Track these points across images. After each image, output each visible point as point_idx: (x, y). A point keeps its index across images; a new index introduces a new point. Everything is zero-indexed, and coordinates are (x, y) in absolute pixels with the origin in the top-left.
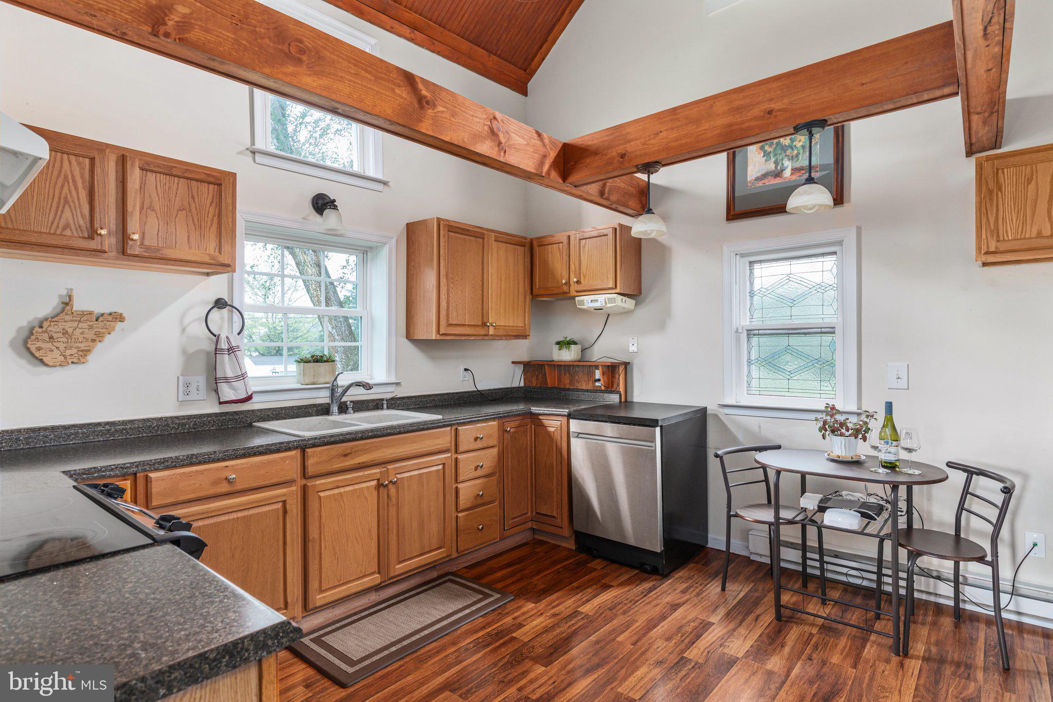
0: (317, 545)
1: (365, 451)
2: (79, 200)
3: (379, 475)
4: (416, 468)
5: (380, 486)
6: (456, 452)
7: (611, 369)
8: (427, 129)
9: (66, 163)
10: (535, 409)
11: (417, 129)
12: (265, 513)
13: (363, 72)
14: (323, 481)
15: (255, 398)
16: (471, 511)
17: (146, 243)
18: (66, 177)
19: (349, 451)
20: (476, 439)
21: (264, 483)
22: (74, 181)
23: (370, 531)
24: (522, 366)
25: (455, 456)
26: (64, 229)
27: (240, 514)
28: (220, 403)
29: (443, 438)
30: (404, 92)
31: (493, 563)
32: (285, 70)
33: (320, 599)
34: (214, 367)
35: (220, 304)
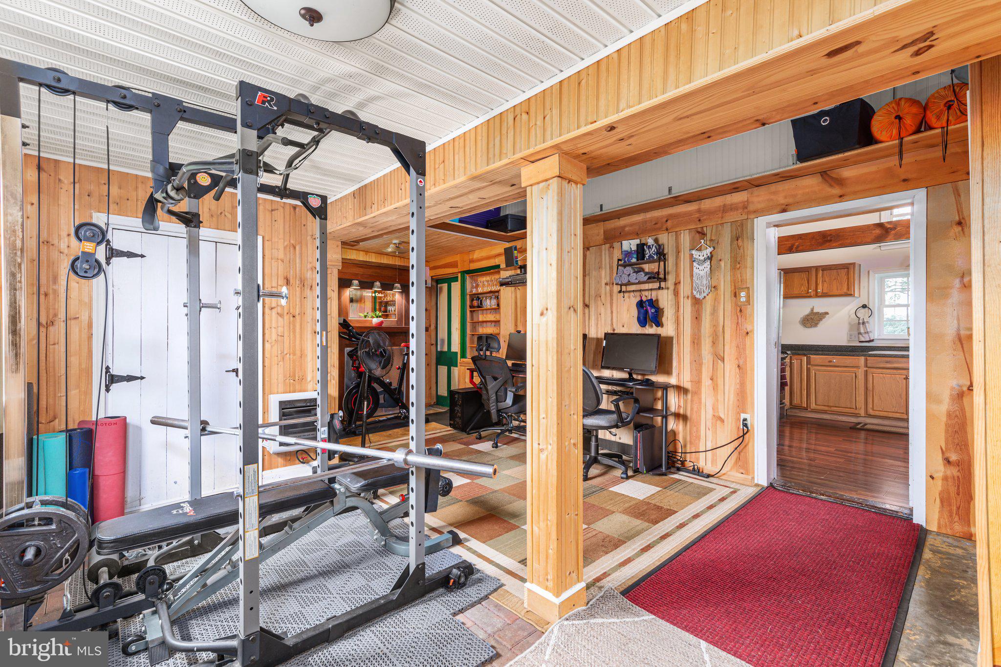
0: (871, 392)
2: (806, 284)
9: (802, 275)
12: (848, 375)
14: (875, 370)
15: (875, 341)
17: (824, 291)
18: (802, 278)
19: (889, 361)
21: (847, 365)
22: (804, 279)
23: (900, 395)
26: (801, 292)
27: (838, 373)
28: (859, 342)
33: (871, 412)
34: (859, 329)
35: (864, 306)
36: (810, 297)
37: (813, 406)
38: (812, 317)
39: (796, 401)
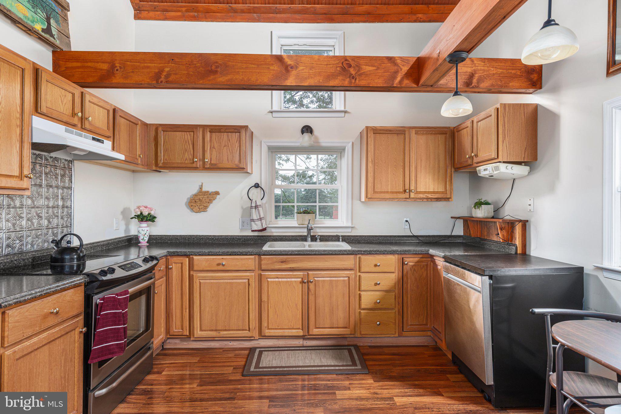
0: (266, 305)
1: (293, 261)
2: (190, 149)
3: (302, 276)
4: (329, 276)
5: (302, 282)
6: (360, 271)
7: (511, 225)
8: (291, 83)
9: (186, 136)
10: (432, 251)
11: (284, 85)
12: (239, 283)
13: (250, 65)
14: (270, 273)
15: (268, 230)
16: (372, 311)
17: (212, 162)
18: (186, 141)
19: (284, 260)
20: (376, 265)
21: (239, 269)
22: (188, 142)
23: (296, 305)
24: (462, 221)
25: (358, 274)
26: (185, 161)
27: (229, 281)
28: (252, 231)
29: (349, 261)
30: (276, 67)
31: (386, 350)
32: (209, 78)
33: (267, 332)
34: (250, 215)
35: (257, 186)
36: (196, 169)
37: (198, 333)
38: (201, 197)
39: (176, 329)
